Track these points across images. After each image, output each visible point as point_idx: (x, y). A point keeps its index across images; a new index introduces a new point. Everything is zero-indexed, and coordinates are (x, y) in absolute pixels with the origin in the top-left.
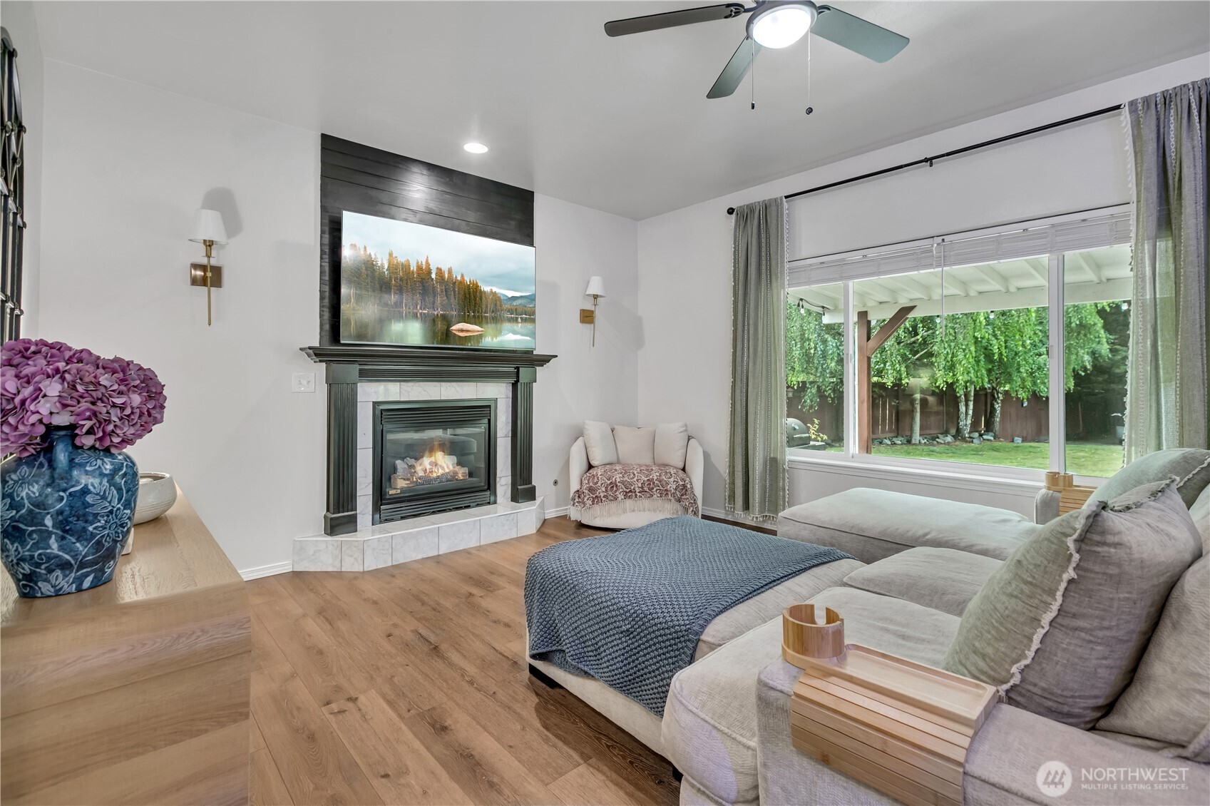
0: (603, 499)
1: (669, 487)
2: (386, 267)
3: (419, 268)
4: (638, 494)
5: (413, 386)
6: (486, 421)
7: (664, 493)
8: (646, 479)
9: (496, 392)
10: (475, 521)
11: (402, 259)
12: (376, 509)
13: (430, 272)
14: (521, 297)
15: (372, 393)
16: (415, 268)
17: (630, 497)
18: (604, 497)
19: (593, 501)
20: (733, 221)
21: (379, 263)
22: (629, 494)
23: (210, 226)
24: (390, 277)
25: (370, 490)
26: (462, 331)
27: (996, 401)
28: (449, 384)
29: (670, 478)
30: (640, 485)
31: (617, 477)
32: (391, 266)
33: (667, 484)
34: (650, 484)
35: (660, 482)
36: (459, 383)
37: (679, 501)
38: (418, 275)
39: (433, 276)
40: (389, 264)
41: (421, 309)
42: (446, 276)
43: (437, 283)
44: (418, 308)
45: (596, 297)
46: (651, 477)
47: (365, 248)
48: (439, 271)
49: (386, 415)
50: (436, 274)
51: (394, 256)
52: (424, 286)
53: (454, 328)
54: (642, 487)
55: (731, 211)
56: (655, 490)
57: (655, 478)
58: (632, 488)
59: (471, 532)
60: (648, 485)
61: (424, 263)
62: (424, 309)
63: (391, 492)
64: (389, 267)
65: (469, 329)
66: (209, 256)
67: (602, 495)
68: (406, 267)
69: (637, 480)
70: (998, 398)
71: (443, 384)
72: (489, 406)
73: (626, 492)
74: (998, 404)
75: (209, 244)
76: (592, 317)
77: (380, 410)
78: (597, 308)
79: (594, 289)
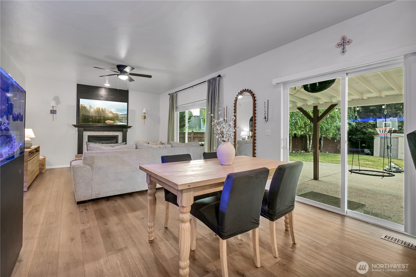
3: (97, 109)
5: (97, 132)
6: (116, 140)
9: (120, 134)
13: (100, 109)
14: (124, 114)
15: (86, 134)
21: (87, 108)
23: (53, 103)
24: (90, 111)
26: (108, 122)
27: (321, 140)
39: (101, 110)
41: (98, 118)
42: (104, 110)
45: (145, 113)
47: (84, 105)
48: (102, 109)
49: (91, 138)
51: (91, 106)
52: (98, 112)
53: (106, 121)
55: (169, 94)
65: (110, 122)
66: (53, 109)
68: (94, 108)
70: (322, 139)
72: (116, 137)
74: (322, 141)
75: (53, 107)
76: (145, 117)
77: (89, 137)
78: (146, 115)
79: (144, 111)
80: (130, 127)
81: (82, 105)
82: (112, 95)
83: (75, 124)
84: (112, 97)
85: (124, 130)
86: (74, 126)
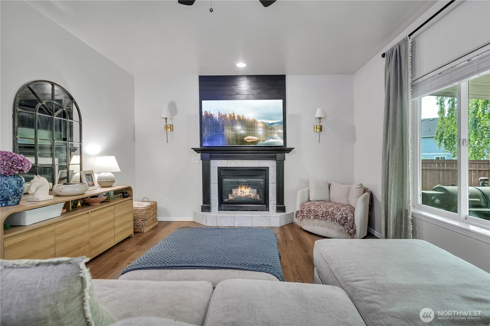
0: (306, 217)
1: (336, 217)
2: (218, 118)
4: (320, 218)
5: (232, 161)
6: (264, 176)
7: (333, 219)
8: (325, 210)
9: (271, 165)
10: (250, 216)
11: (223, 114)
12: (220, 205)
13: (234, 117)
14: (276, 123)
15: (216, 164)
16: (229, 116)
17: (317, 218)
18: (306, 216)
19: (302, 217)
20: (385, 61)
21: (215, 116)
22: (316, 217)
24: (219, 121)
25: (217, 198)
26: (249, 139)
28: (247, 161)
29: (338, 212)
30: (321, 213)
31: (313, 207)
32: (219, 117)
33: (336, 215)
34: (326, 213)
35: (332, 213)
36: (252, 161)
37: (343, 225)
38: (230, 119)
39: (236, 119)
40: (219, 116)
41: (231, 132)
42: (241, 118)
43: (238, 121)
44: (230, 132)
45: (320, 118)
46: (328, 210)
47: (210, 112)
48: (239, 117)
49: (223, 172)
50: (237, 118)
51: (220, 113)
52: (232, 123)
53: (245, 138)
54: (322, 214)
55: (383, 55)
56: (328, 217)
57: (330, 211)
58: (318, 214)
59: (248, 220)
60: (325, 213)
61: (232, 114)
62: (233, 132)
63: (225, 200)
64: (218, 117)
65: (252, 138)
66: (166, 122)
67: (305, 215)
68: (225, 116)
69: (321, 210)
71: (244, 161)
72: (265, 170)
73: (315, 216)
75: (166, 119)
76: (321, 129)
77: (221, 170)
78: (323, 124)
79: (318, 115)
80: (289, 150)
81: (206, 111)
82: (254, 89)
83: (198, 146)
84: (255, 92)
85: (279, 156)
86: (196, 150)
